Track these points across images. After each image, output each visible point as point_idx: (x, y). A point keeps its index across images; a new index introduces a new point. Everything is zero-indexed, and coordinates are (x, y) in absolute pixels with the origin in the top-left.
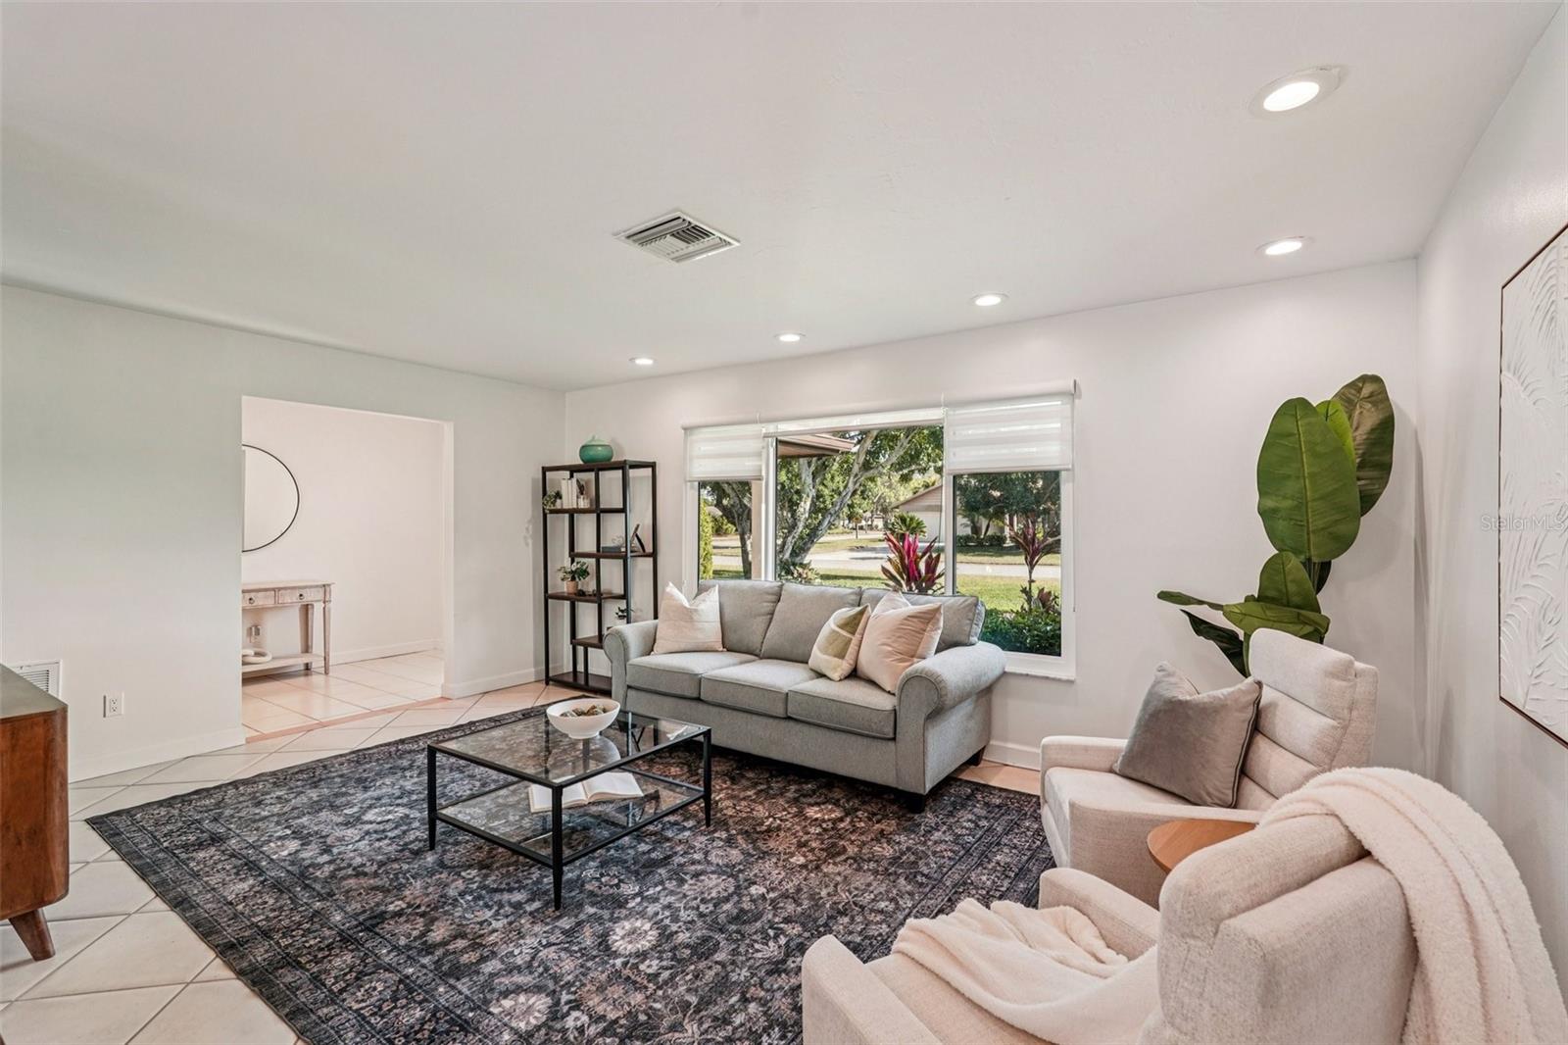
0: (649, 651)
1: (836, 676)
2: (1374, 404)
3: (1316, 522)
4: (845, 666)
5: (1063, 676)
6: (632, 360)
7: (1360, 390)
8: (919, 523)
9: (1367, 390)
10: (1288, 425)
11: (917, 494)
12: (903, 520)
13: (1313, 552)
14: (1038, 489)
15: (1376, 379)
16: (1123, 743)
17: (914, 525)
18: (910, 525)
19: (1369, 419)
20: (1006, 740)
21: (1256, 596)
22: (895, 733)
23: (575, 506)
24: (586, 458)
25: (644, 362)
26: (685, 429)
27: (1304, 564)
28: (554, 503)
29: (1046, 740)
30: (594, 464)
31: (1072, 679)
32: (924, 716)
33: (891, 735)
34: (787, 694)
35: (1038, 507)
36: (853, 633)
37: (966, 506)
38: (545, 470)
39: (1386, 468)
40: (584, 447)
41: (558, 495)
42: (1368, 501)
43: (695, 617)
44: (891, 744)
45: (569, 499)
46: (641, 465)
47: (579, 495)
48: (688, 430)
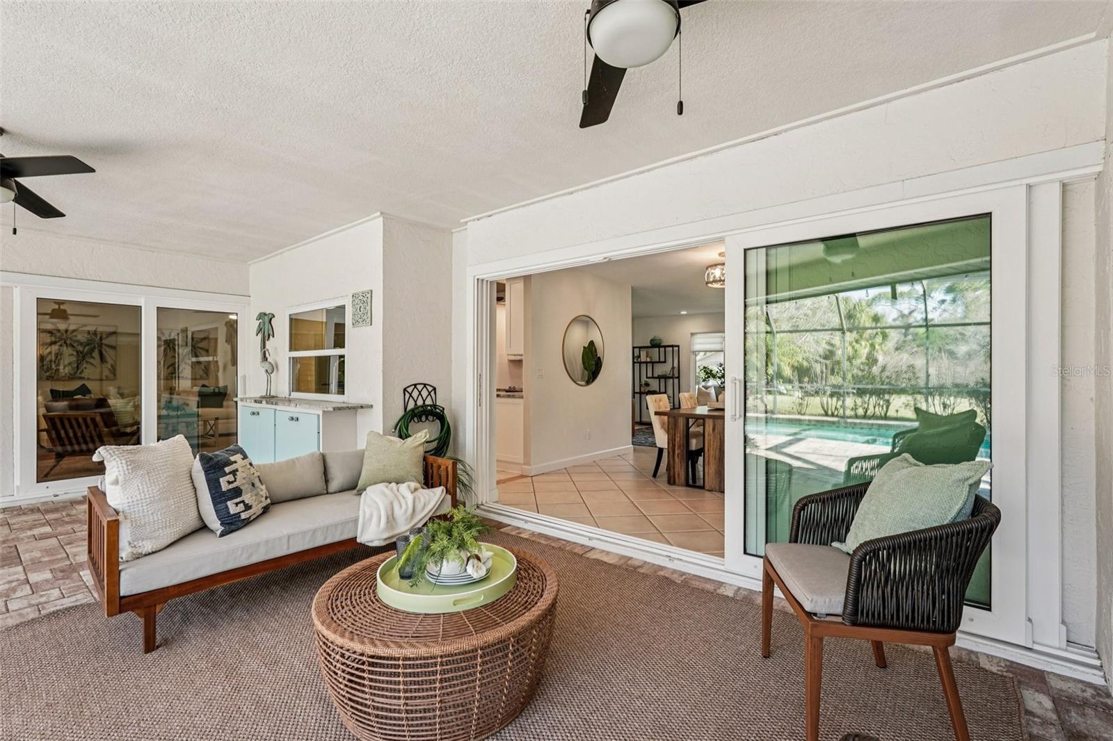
23: (645, 361)
24: (653, 343)
25: (684, 313)
28: (637, 359)
30: (656, 345)
38: (634, 348)
40: (651, 340)
41: (639, 357)
45: (643, 358)
46: (676, 346)
47: (647, 357)
48: (692, 334)
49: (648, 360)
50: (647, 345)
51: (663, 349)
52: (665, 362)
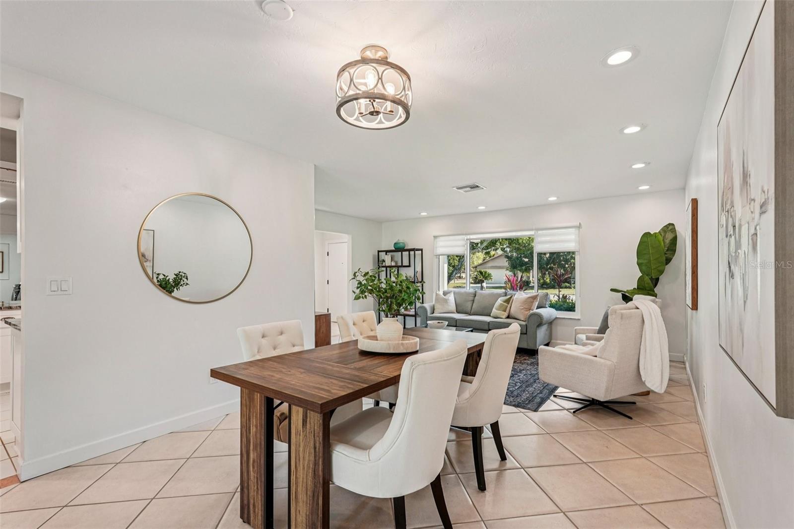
0: (433, 313)
1: (504, 317)
2: (672, 232)
3: (653, 267)
4: (506, 314)
5: (577, 318)
6: (420, 213)
7: (668, 228)
8: (489, 275)
9: (671, 227)
10: (645, 239)
11: (485, 261)
12: (481, 273)
13: (653, 275)
14: (546, 258)
15: (673, 225)
16: (598, 328)
17: (487, 275)
18: (485, 275)
19: (670, 236)
20: (557, 340)
21: (636, 288)
22: (526, 331)
23: (390, 265)
24: (396, 247)
25: (424, 214)
26: (434, 237)
27: (650, 279)
28: (382, 264)
29: (576, 328)
30: (399, 249)
31: (579, 318)
32: (536, 326)
33: (525, 332)
34: (489, 323)
35: (547, 266)
36: (508, 304)
37: (511, 266)
38: (379, 252)
39: (675, 251)
40: (395, 243)
41: (384, 261)
42: (668, 261)
43: (448, 301)
44: (525, 335)
45: (388, 262)
46: (418, 250)
47: (392, 260)
48: (435, 237)
49: (393, 264)
50: (391, 249)
51: (407, 253)
52: (409, 266)
